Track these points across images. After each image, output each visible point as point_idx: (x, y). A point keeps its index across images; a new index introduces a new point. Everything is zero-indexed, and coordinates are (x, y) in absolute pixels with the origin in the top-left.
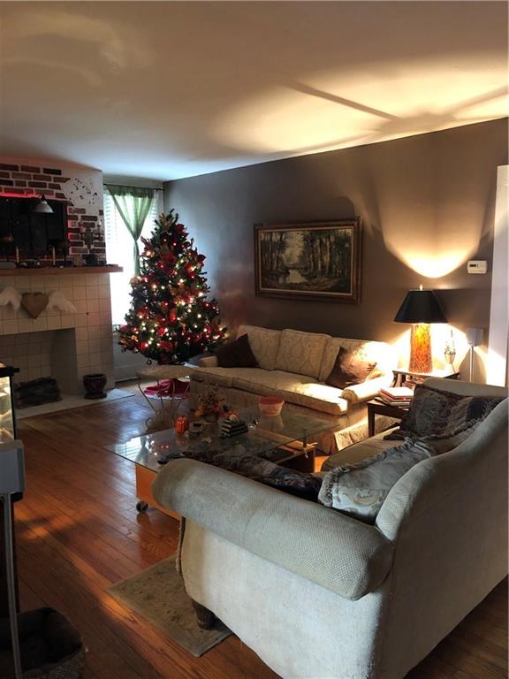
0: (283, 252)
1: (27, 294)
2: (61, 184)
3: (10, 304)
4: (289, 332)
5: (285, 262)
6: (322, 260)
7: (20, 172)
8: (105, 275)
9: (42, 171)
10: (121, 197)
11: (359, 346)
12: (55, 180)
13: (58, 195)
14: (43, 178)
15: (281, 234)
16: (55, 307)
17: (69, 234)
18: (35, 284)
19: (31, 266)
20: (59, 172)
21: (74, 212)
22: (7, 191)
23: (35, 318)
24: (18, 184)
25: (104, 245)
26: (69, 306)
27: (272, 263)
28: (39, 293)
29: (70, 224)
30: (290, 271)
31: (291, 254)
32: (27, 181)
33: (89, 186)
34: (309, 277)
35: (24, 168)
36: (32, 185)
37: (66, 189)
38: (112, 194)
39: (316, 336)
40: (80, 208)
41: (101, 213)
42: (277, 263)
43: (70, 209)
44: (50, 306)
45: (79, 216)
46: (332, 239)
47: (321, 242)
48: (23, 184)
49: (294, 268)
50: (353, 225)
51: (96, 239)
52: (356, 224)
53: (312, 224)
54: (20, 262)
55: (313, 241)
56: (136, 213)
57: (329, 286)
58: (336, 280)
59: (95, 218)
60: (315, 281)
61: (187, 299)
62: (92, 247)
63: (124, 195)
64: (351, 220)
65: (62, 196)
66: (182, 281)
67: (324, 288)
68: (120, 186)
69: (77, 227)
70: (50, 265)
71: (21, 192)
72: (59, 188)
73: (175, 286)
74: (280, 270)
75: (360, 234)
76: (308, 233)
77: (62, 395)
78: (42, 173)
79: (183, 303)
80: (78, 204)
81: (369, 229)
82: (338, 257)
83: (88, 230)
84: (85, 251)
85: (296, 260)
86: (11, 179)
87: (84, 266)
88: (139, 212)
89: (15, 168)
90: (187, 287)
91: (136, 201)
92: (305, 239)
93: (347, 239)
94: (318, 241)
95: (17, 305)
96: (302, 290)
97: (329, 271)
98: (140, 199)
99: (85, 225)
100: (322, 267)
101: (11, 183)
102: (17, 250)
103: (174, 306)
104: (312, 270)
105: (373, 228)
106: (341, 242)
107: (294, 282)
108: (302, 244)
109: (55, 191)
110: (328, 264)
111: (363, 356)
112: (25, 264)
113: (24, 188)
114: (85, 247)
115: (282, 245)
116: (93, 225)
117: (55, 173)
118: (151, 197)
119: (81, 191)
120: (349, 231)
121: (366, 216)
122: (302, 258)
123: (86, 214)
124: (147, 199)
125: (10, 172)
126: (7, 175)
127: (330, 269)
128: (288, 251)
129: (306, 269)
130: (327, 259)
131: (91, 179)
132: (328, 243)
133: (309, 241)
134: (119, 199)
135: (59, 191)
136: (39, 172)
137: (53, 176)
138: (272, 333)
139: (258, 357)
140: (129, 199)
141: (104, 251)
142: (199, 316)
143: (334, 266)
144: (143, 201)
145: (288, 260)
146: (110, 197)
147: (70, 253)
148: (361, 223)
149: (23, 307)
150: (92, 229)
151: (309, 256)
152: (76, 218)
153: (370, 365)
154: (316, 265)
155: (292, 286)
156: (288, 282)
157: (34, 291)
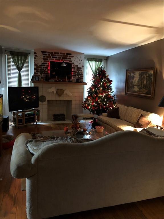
0: (133, 80)
1: (58, 89)
2: (71, 58)
3: (53, 92)
4: (130, 108)
5: (134, 83)
6: (144, 83)
7: (60, 54)
8: (82, 85)
9: (66, 54)
10: (91, 62)
11: (148, 115)
12: (70, 56)
13: (70, 61)
14: (66, 56)
15: (133, 73)
16: (66, 94)
17: (72, 73)
18: (61, 87)
19: (60, 81)
20: (71, 54)
21: (75, 66)
22: (55, 60)
23: (60, 96)
24: (59, 58)
25: (83, 76)
26: (70, 94)
27: (130, 83)
28: (62, 89)
29: (73, 70)
30: (135, 86)
31: (136, 80)
32: (61, 57)
33: (80, 58)
34: (140, 89)
35: (61, 53)
36: (62, 58)
37: (73, 59)
38: (88, 61)
39: (137, 110)
40: (76, 65)
41: (83, 66)
42: (132, 83)
43: (73, 65)
44: (65, 93)
45: (76, 67)
46: (147, 75)
47: (144, 76)
48: (60, 58)
49: (136, 85)
50: (153, 70)
51: (81, 74)
52: (154, 69)
53: (142, 70)
54: (57, 80)
55: (142, 75)
56: (96, 67)
57: (145, 92)
58: (147, 90)
59: (81, 68)
60: (141, 90)
61: (102, 94)
62: (79, 77)
63: (92, 61)
64: (152, 68)
65: (71, 61)
66: (101, 88)
67: (143, 93)
68: (91, 58)
69: (75, 70)
70: (65, 81)
71: (59, 60)
72: (70, 59)
73: (99, 90)
74: (132, 86)
75: (156, 73)
76: (140, 73)
77: (66, 119)
78: (66, 55)
79: (101, 95)
80: (76, 64)
81: (158, 71)
82: (148, 81)
83: (78, 72)
84: (77, 78)
85: (136, 82)
86: (57, 56)
87: (75, 82)
88: (97, 66)
89: (58, 53)
90: (103, 90)
91: (96, 63)
92: (140, 75)
93: (151, 75)
94: (143, 76)
95: (55, 92)
96: (137, 93)
97: (145, 87)
98: (97, 62)
99: (77, 70)
100: (144, 85)
101: (57, 58)
102: (56, 77)
103: (98, 96)
104: (141, 86)
105: (160, 71)
106: (149, 76)
107: (136, 90)
108: (138, 77)
109: (69, 60)
110: (145, 84)
111: (148, 118)
112: (58, 81)
113: (60, 59)
114: (77, 77)
115: (133, 77)
116: (80, 70)
117: (70, 54)
118: (101, 62)
119: (77, 60)
120: (152, 72)
121: (157, 66)
122: (138, 82)
123: (78, 67)
124: (100, 62)
125: (57, 55)
126: (56, 55)
127: (146, 86)
128: (135, 79)
129: (139, 86)
130: (145, 82)
131: (80, 56)
132: (146, 77)
133: (141, 75)
134: (90, 62)
135: (70, 60)
136: (65, 54)
137: (69, 55)
138: (126, 107)
139: (120, 115)
140: (94, 62)
141: (83, 78)
142: (106, 100)
143: (147, 85)
144: (98, 63)
145: (135, 82)
146: (88, 62)
147: (72, 78)
148: (156, 69)
149: (57, 93)
150: (80, 72)
151: (140, 81)
152: (75, 68)
153: (148, 122)
154: (142, 85)
155: (135, 92)
156: (134, 90)
157: (61, 89)
